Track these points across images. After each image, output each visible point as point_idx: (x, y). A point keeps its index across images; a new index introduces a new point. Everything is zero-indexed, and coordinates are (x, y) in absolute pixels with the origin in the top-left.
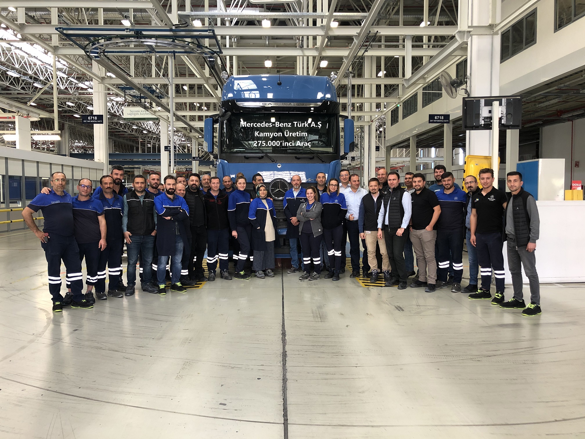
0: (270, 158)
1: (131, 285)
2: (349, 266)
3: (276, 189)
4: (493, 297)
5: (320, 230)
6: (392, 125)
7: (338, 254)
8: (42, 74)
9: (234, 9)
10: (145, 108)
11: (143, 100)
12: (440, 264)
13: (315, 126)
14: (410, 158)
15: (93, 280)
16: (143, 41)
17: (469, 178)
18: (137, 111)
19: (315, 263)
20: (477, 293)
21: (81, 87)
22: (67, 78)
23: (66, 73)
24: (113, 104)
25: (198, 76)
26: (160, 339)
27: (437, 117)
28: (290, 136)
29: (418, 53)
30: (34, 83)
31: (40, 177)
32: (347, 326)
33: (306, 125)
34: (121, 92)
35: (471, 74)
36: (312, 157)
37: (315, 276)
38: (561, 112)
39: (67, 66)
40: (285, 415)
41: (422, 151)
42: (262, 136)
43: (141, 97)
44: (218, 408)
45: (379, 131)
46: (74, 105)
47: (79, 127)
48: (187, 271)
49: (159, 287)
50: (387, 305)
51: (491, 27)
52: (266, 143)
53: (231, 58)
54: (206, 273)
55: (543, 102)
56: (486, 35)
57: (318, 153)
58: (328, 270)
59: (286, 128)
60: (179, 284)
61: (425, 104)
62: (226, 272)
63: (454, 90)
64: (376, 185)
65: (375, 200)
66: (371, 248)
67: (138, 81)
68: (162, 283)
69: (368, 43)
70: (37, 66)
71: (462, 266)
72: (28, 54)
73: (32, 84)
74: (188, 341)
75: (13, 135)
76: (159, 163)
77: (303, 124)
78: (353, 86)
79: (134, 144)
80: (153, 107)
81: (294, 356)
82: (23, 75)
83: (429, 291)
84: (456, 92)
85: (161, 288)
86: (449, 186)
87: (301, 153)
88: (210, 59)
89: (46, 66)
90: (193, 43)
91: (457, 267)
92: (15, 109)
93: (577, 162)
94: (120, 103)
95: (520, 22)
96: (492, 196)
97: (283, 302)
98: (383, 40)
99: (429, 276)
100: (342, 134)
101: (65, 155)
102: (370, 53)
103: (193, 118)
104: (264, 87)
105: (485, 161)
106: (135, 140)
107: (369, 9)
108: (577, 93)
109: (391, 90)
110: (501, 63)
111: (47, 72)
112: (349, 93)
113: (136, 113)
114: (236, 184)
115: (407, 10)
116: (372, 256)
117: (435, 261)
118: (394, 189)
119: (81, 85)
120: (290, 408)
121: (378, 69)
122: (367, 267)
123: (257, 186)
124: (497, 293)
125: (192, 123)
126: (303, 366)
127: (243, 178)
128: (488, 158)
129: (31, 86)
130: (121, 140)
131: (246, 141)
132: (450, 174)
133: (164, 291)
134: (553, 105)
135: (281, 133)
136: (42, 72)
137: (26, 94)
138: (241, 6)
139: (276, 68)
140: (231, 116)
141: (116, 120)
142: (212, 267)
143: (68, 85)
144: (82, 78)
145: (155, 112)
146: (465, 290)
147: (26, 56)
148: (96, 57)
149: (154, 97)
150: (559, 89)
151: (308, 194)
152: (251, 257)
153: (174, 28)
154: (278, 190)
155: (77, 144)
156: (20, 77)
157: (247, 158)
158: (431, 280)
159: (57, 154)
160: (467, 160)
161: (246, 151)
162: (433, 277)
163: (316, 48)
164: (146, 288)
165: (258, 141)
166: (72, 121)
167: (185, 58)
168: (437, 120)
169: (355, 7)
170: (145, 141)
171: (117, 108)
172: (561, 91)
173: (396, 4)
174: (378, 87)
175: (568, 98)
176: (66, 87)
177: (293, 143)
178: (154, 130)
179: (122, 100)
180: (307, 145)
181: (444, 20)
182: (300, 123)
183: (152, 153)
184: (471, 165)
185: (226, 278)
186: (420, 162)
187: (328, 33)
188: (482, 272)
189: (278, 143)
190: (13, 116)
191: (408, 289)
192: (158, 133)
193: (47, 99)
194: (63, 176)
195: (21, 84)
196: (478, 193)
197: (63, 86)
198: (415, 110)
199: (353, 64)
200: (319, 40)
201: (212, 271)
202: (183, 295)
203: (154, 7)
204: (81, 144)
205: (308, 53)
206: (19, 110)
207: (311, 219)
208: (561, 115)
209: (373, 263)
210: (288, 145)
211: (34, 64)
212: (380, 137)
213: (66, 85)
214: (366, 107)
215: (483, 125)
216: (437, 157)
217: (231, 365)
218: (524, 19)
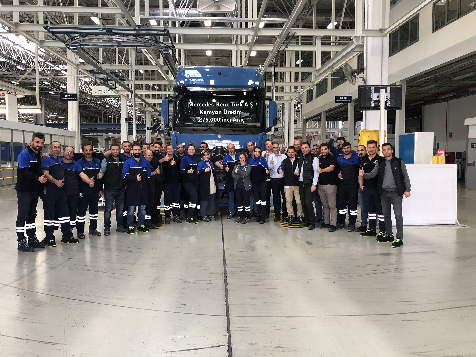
0: (212, 130)
1: (108, 227)
2: (272, 213)
3: (216, 154)
4: (378, 235)
5: (250, 185)
6: (307, 102)
7: (264, 203)
8: (24, 59)
9: (182, 10)
10: (111, 88)
11: (109, 82)
12: (340, 211)
13: (248, 106)
14: (321, 129)
15: (72, 223)
16: (112, 38)
17: (361, 147)
18: (103, 90)
19: (246, 210)
20: (366, 232)
21: (56, 70)
22: (44, 62)
23: (44, 58)
24: (81, 83)
25: (154, 64)
26: (134, 264)
27: (342, 98)
28: (228, 113)
29: (326, 49)
30: (17, 66)
31: (25, 143)
32: (270, 255)
33: (241, 105)
34: (92, 76)
35: (366, 66)
36: (244, 130)
37: (246, 220)
38: (439, 94)
39: (44, 53)
40: (227, 311)
41: (331, 123)
42: (206, 113)
43: (108, 80)
44: (181, 307)
45: (297, 107)
46: (49, 84)
47: (53, 102)
48: (150, 216)
49: (129, 229)
50: (300, 241)
51: (381, 30)
52: (209, 119)
53: (179, 50)
54: (163, 218)
55: (424, 87)
56: (378, 36)
57: (249, 126)
58: (256, 216)
59: (225, 107)
60: (143, 226)
61: (333, 87)
62: (178, 217)
63: (353, 78)
64: (293, 151)
65: (292, 163)
66: (289, 199)
67: (105, 67)
68: (131, 225)
69: (288, 41)
70: (20, 52)
71: (356, 212)
72: (13, 43)
73: (15, 67)
74: (155, 265)
75: (4, 109)
76: (119, 132)
77: (238, 104)
78: (277, 73)
79: (98, 116)
80: (117, 88)
81: (232, 275)
82: (8, 59)
83: (331, 231)
84: (356, 79)
85: (130, 229)
86: (348, 153)
87: (236, 127)
88: (165, 52)
89: (28, 53)
90: (152, 40)
91: (353, 213)
92: (5, 89)
93: (450, 133)
94: (88, 83)
95: (407, 24)
96: (376, 161)
97: (223, 239)
98: (300, 38)
99: (331, 220)
100: (267, 109)
101: (42, 125)
102: (289, 48)
103: (147, 96)
104: (208, 76)
105: (375, 134)
106: (99, 112)
107: (290, 12)
108: (450, 80)
109: (306, 76)
110: (389, 57)
111: (28, 57)
112: (274, 78)
113: (102, 91)
114: (187, 150)
115: (320, 12)
116: (290, 205)
117: (336, 209)
118: (306, 155)
119: (55, 68)
120: (230, 307)
121: (297, 58)
122: (286, 213)
123: (202, 152)
124: (381, 231)
125: (147, 100)
126: (239, 281)
127: (193, 146)
128: (377, 132)
129: (15, 68)
130: (88, 112)
131: (194, 117)
132: (348, 144)
133: (133, 231)
134: (432, 89)
135: (221, 112)
136: (24, 57)
137: (10, 74)
138: (187, 7)
139: (215, 56)
140: (183, 97)
141: (84, 96)
142: (167, 213)
143: (45, 67)
144: (57, 62)
145: (118, 91)
146: (358, 230)
147: (11, 44)
148: (74, 49)
149: (118, 80)
150: (436, 77)
151: (241, 158)
152: (198, 206)
153: (137, 28)
154: (219, 155)
155: (51, 116)
156: (5, 61)
157: (195, 130)
158: (333, 223)
159: (35, 123)
160: (361, 133)
161: (194, 125)
162: (334, 220)
163: (248, 44)
164: (119, 229)
165: (203, 118)
166: (47, 97)
167: (144, 51)
168: (342, 100)
169: (278, 9)
170: (107, 114)
171: (85, 87)
172: (437, 79)
173: (311, 8)
174: (296, 74)
175: (444, 84)
176: (44, 69)
177: (230, 119)
178: (115, 105)
179: (89, 80)
180: (241, 121)
181: (348, 21)
182: (235, 104)
183: (113, 123)
184: (364, 137)
185: (178, 221)
186: (330, 132)
187: (257, 33)
188: (369, 216)
189: (218, 119)
190: (2, 93)
191: (316, 229)
192: (118, 107)
193: (27, 79)
194: (59, 145)
195: (6, 67)
196: (365, 158)
197: (41, 68)
198: (326, 91)
199: (277, 56)
200: (250, 39)
201: (168, 216)
202: (146, 234)
203: (123, 13)
204: (55, 116)
205: (241, 48)
206: (8, 89)
207: (244, 177)
208: (438, 97)
209: (290, 210)
210: (226, 121)
211: (17, 51)
212: (298, 112)
213: (44, 67)
214: (287, 89)
215: (373, 107)
216: (343, 128)
217: (187, 281)
218: (410, 23)
